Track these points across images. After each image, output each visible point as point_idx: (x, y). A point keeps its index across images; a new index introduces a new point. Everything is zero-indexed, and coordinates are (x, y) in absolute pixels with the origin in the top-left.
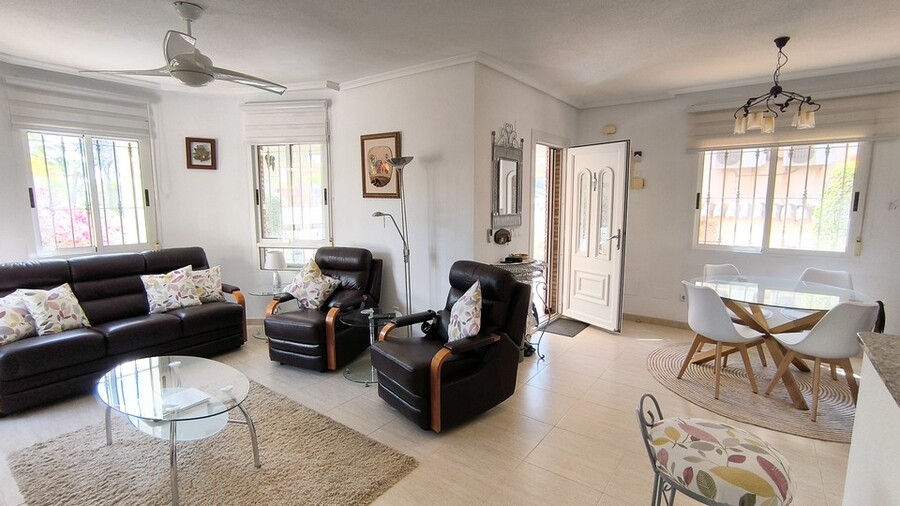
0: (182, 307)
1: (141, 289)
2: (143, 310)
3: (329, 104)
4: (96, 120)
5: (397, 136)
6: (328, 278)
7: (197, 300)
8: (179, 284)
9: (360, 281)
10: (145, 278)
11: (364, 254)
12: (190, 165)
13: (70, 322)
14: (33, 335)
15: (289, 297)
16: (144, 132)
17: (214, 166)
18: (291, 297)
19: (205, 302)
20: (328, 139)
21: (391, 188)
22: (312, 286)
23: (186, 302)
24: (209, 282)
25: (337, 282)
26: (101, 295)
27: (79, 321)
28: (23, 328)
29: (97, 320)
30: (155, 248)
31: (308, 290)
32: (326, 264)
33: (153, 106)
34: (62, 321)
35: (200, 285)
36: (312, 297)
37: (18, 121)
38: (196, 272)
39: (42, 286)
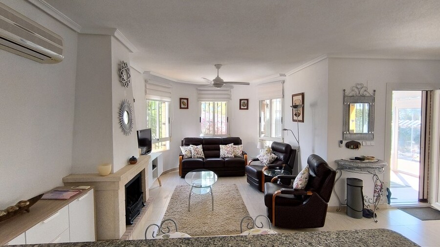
0: (228, 157)
1: (219, 149)
2: (218, 156)
3: (284, 82)
4: (216, 96)
5: (303, 95)
6: (273, 154)
7: (233, 156)
8: (228, 149)
9: (284, 158)
10: (220, 146)
11: (288, 146)
12: (240, 109)
13: (199, 156)
14: (191, 158)
15: (257, 160)
16: (228, 99)
17: (247, 109)
18: (259, 160)
19: (235, 156)
20: (283, 97)
21: (300, 118)
22: (266, 157)
23: (230, 156)
24: (238, 150)
25: (276, 157)
26: (209, 149)
27: (201, 156)
28: (189, 155)
29: (207, 157)
30: (228, 136)
31: (264, 158)
32: (275, 149)
33: (232, 90)
34: (198, 155)
35: (235, 151)
36: (265, 161)
37: (199, 99)
38: (234, 146)
39: (197, 145)
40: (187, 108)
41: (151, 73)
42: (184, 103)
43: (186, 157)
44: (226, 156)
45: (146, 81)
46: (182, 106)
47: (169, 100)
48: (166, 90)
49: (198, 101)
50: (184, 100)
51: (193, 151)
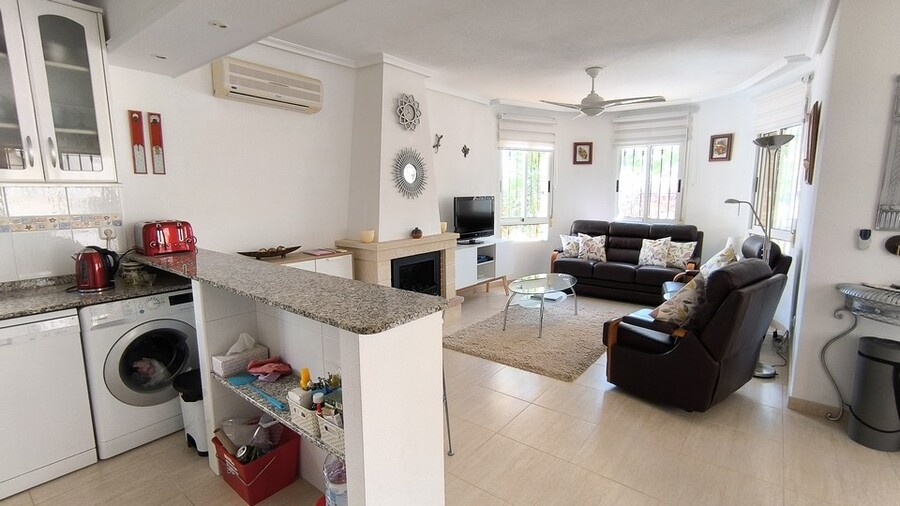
1: (638, 248)
2: (635, 261)
3: (811, 77)
4: (654, 134)
7: (664, 263)
8: (656, 249)
10: (645, 241)
12: (711, 159)
13: (593, 255)
14: (577, 257)
16: (686, 137)
17: (728, 158)
19: (669, 266)
20: (806, 120)
23: (656, 262)
24: (681, 252)
26: (619, 246)
27: (600, 257)
28: (573, 253)
29: (610, 259)
30: (678, 223)
34: (590, 254)
35: (672, 253)
37: (616, 142)
38: (674, 243)
39: (593, 234)
40: (590, 162)
41: (501, 102)
42: (583, 153)
43: (567, 255)
44: (650, 262)
45: (498, 117)
46: (579, 159)
47: (550, 147)
48: (542, 129)
49: (614, 146)
50: (582, 147)
51: (581, 245)
